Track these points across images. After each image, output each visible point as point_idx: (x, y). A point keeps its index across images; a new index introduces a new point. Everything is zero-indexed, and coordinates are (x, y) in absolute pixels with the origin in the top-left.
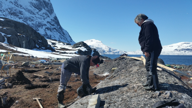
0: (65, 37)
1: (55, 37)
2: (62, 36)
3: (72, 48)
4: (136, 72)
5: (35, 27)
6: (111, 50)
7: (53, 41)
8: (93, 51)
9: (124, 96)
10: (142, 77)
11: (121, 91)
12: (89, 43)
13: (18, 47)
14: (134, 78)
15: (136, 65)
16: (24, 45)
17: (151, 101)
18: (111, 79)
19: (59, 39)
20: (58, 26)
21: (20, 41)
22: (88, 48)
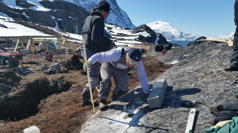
0: (123, 20)
1: (111, 20)
2: (119, 18)
3: (131, 33)
4: (217, 56)
5: (88, 8)
6: (183, 35)
7: (109, 25)
8: (159, 37)
9: (199, 82)
10: (225, 61)
11: (194, 77)
12: (153, 27)
13: (70, 33)
14: (213, 62)
15: (218, 48)
16: (77, 30)
17: (234, 87)
18: (182, 65)
19: (116, 22)
20: (114, 6)
21: (72, 25)
22: (152, 32)
